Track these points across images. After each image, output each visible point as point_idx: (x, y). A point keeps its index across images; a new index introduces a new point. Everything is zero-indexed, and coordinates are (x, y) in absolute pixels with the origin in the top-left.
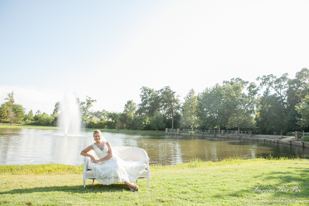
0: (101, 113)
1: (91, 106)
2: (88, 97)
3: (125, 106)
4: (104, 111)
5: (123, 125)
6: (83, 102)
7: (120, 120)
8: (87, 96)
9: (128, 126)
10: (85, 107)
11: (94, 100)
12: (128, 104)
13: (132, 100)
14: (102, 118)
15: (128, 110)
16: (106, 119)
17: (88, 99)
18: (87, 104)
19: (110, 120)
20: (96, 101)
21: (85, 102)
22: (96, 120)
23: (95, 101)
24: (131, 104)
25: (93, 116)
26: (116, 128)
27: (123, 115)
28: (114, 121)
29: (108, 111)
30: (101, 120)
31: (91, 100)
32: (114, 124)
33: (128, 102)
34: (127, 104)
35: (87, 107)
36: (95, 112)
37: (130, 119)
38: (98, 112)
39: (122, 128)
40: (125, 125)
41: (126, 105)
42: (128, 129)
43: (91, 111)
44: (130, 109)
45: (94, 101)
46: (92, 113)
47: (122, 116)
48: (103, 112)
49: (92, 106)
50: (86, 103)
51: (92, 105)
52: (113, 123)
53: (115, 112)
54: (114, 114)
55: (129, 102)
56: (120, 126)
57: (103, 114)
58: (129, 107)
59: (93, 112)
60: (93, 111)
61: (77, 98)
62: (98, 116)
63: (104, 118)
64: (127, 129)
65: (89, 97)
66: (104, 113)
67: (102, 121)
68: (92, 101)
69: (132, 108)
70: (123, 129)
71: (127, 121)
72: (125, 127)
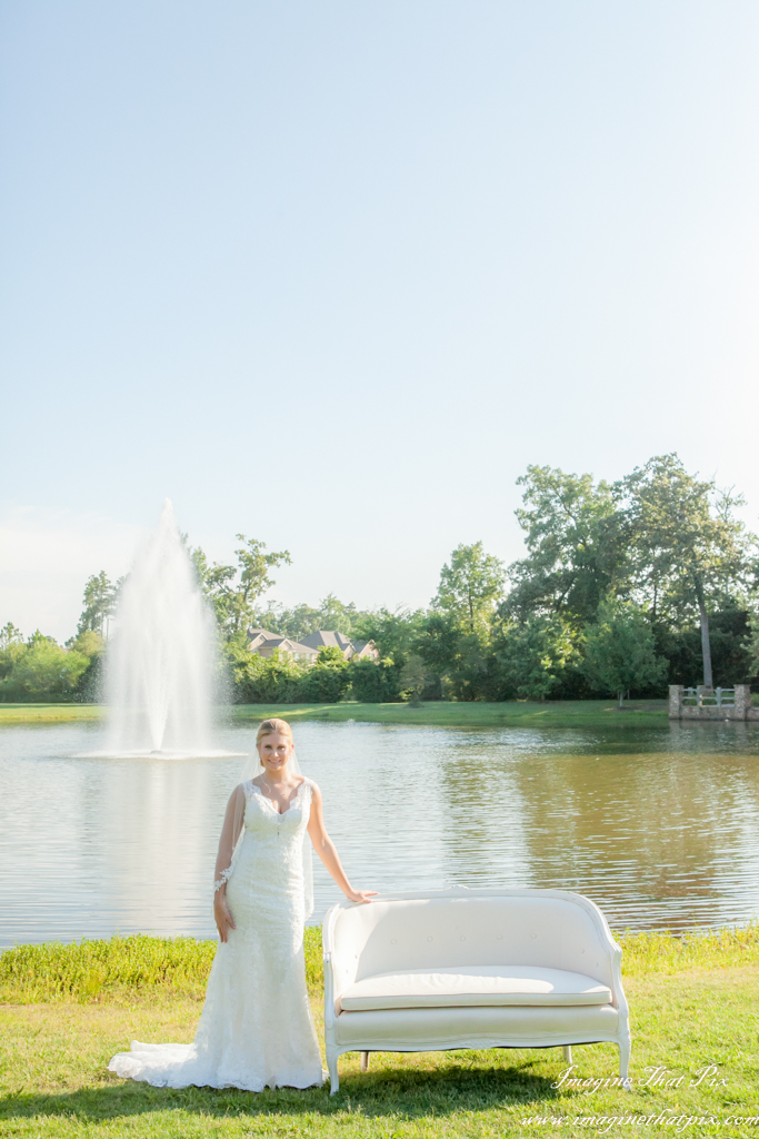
0: (319, 614)
1: (263, 583)
2: (247, 539)
3: (443, 576)
4: (330, 603)
5: (438, 682)
6: (224, 565)
7: (422, 653)
8: (241, 537)
9: (466, 683)
10: (236, 590)
11: (278, 552)
12: (458, 564)
13: (478, 545)
14: (325, 649)
15: (460, 599)
16: (343, 647)
17: (249, 550)
18: (246, 576)
19: (369, 653)
20: (288, 560)
21: (236, 567)
22: (297, 657)
23: (285, 556)
24: (473, 567)
25: (276, 637)
26: (404, 696)
27: (435, 624)
28: (389, 661)
29: (351, 606)
30: (323, 658)
31: (264, 552)
32: (388, 678)
33: (455, 554)
34: (450, 567)
35: (243, 591)
36: (286, 614)
37: (474, 643)
38: (303, 613)
39: (433, 694)
40: (447, 680)
41: (447, 573)
42: (468, 695)
43: (264, 609)
44: (472, 593)
45: (280, 561)
46: (273, 621)
47: (429, 630)
48: (326, 613)
49: (270, 584)
50: (241, 571)
51: (270, 579)
52: (387, 669)
53: (394, 612)
54: (390, 625)
55: (464, 557)
56: (421, 685)
57: (329, 625)
58: (465, 581)
59: (278, 613)
60: (274, 606)
61: (192, 552)
62: (303, 631)
63: (337, 645)
64: (460, 700)
65: (252, 542)
66: (336, 617)
67: (325, 666)
68: (270, 559)
69: (480, 584)
70: (438, 698)
71: (458, 656)
72: (447, 689)
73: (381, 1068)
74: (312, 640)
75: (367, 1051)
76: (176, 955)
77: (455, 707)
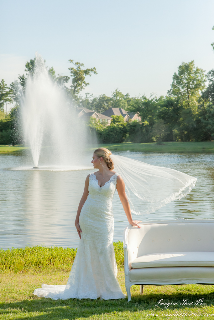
0: (111, 99)
1: (83, 84)
2: (74, 62)
3: (174, 79)
4: (117, 94)
5: (171, 132)
6: (63, 75)
7: (163, 118)
8: (71, 61)
9: (186, 132)
10: (70, 88)
11: (90, 68)
12: (181, 73)
13: (192, 62)
14: (115, 116)
15: (182, 90)
16: (124, 115)
17: (75, 67)
18: (75, 81)
19: (136, 118)
20: (95, 72)
21: (69, 76)
22: (101, 121)
23: (94, 70)
24: (189, 74)
25: (91, 111)
26: (154, 139)
27: (169, 103)
28: (146, 122)
29: (127, 95)
30: (114, 121)
31: (83, 68)
32: (147, 131)
33: (180, 67)
34: (177, 73)
35: (73, 88)
36: (95, 100)
37: (189, 113)
38: (103, 99)
39: (169, 138)
40: (176, 131)
41: (176, 77)
42: (186, 138)
43: (84, 97)
44: (188, 87)
45: (91, 73)
46: (88, 103)
47: (167, 106)
48: (114, 99)
49: (86, 84)
50: (72, 78)
51: (86, 82)
52: (146, 126)
53: (149, 98)
54: (147, 104)
55: (185, 69)
56: (163, 134)
57: (116, 104)
58: (185, 81)
59: (91, 99)
60: (89, 96)
61: (48, 69)
62: (104, 108)
63: (121, 115)
64: (182, 141)
65: (77, 63)
66: (119, 101)
67: (115, 125)
68: (86, 72)
69: (193, 82)
70: (172, 140)
71: (181, 119)
72: (176, 135)
73: (148, 293)
74: (108, 112)
75: (142, 285)
76: (55, 254)
77: (179, 144)
